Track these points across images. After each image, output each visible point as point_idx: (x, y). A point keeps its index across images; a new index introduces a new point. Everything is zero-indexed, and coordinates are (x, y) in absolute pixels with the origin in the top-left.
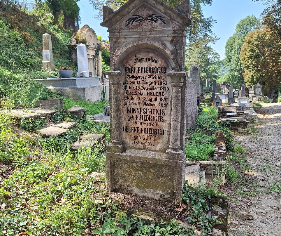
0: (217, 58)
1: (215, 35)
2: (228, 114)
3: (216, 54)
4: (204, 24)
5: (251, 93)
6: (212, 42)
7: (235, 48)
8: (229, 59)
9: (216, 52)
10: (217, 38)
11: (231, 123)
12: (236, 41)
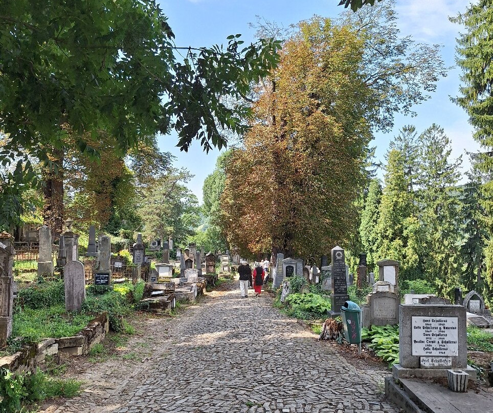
0: (194, 202)
1: (187, 170)
2: (154, 293)
3: (192, 196)
4: (161, 160)
5: (224, 261)
6: (183, 180)
7: (215, 192)
8: (209, 205)
9: (193, 193)
10: (190, 175)
11: (150, 304)
12: (217, 181)
